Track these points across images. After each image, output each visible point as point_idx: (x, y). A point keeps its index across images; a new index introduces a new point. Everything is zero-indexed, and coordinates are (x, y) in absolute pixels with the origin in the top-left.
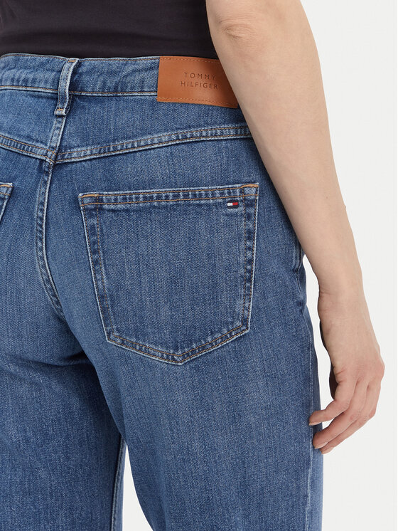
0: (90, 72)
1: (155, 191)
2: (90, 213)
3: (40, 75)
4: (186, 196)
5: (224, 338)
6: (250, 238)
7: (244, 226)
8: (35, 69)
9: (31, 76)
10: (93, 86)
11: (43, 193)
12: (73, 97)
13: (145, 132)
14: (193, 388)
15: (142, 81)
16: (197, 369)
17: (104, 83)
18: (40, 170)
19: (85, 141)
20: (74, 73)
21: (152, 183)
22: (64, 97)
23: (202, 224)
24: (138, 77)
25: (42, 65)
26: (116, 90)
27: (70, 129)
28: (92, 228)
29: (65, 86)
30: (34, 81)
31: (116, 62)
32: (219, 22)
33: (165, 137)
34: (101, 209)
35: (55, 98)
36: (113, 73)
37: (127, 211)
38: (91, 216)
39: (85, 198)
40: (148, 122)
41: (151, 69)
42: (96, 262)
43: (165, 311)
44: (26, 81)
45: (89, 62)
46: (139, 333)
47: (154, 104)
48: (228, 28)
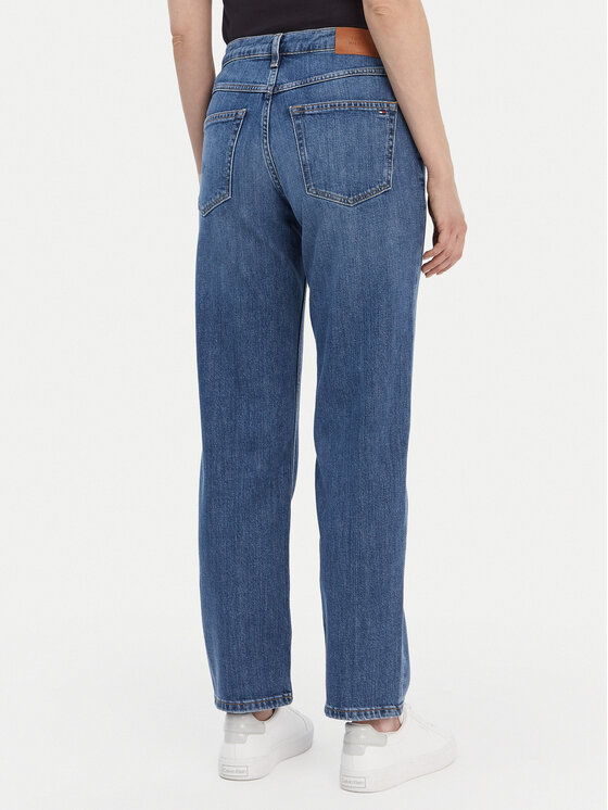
0: (291, 41)
1: (337, 102)
2: (296, 117)
3: (258, 47)
4: (356, 105)
5: (377, 191)
6: (392, 134)
7: (388, 126)
8: (254, 44)
9: (252, 49)
10: (294, 48)
11: (265, 112)
12: (281, 57)
13: (328, 71)
14: (358, 221)
15: (326, 42)
16: (361, 209)
17: (301, 45)
18: (263, 99)
19: (291, 79)
20: (281, 42)
21: (335, 98)
22: (276, 56)
23: (365, 122)
24: (322, 41)
25: (259, 41)
26: (309, 49)
27: (281, 74)
28: (299, 125)
29: (276, 49)
30: (254, 51)
31: (307, 32)
32: (370, 6)
33: (341, 72)
34: (304, 114)
35: (270, 59)
36: (306, 39)
37: (320, 114)
38: (297, 119)
39: (294, 109)
40: (331, 66)
41: (331, 35)
42: (301, 145)
43: (343, 172)
44: (249, 52)
45: (289, 35)
46: (327, 186)
47: (333, 55)
48: (376, 10)
